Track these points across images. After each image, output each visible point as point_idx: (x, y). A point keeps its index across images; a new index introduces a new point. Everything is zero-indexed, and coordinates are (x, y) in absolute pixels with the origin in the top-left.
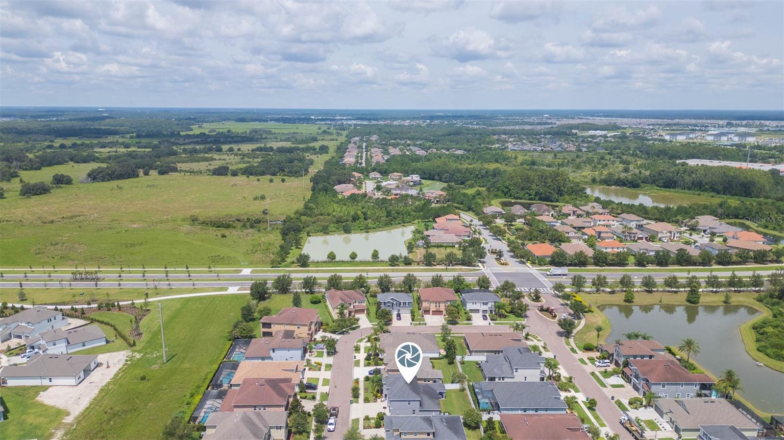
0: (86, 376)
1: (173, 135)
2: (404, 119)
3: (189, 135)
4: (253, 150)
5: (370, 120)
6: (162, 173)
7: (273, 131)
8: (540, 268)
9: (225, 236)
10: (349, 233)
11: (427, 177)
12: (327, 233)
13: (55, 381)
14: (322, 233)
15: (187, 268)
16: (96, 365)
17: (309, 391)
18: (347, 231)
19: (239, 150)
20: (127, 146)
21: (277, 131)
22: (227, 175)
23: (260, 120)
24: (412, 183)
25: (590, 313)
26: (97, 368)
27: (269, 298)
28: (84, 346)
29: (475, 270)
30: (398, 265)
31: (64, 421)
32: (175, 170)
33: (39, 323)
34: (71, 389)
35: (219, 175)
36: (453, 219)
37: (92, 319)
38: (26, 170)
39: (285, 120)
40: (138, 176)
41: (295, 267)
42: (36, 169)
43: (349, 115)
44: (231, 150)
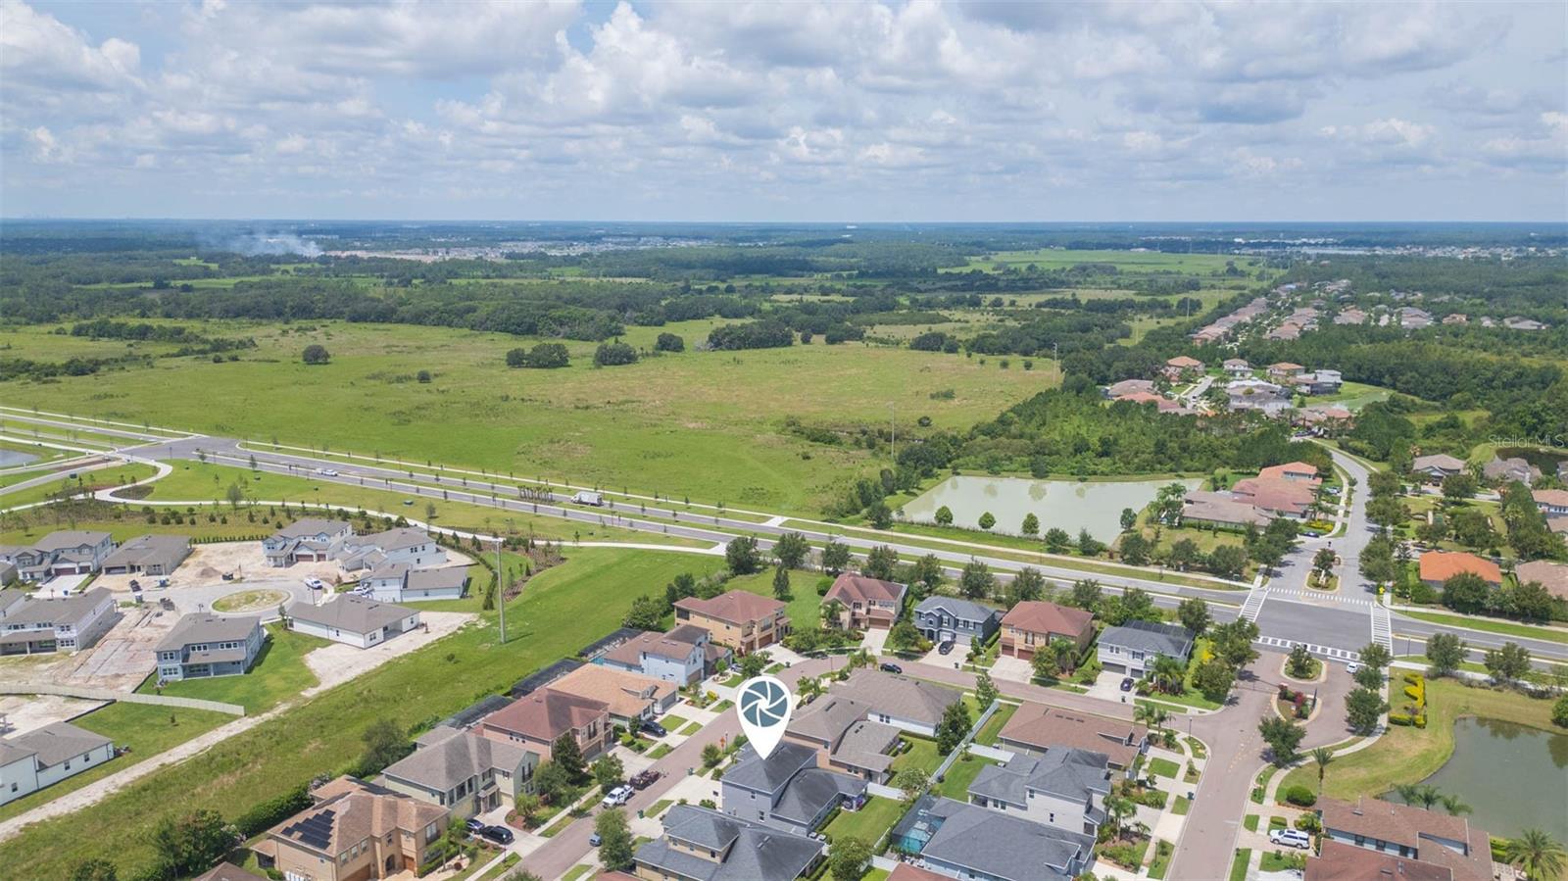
0: (386, 638)
1: (924, 273)
2: (1464, 245)
3: (951, 274)
4: (1039, 305)
5: (1371, 245)
6: (831, 341)
7: (1119, 267)
8: (1403, 608)
9: (808, 458)
10: (1042, 478)
11: (1364, 376)
12: (996, 473)
13: (344, 637)
14: (985, 472)
15: (687, 502)
16: (414, 625)
17: (646, 736)
18: (1040, 473)
19: (1013, 303)
20: (825, 291)
21: (1127, 268)
22: (938, 349)
23: (1116, 246)
24: (1308, 388)
25: (1413, 729)
26: (415, 631)
27: (759, 571)
28: (427, 595)
29: (1230, 587)
30: (1065, 552)
31: (303, 693)
32: (859, 336)
33: (396, 550)
34: (356, 652)
35: (923, 349)
36: (1297, 474)
37: (481, 560)
38: (642, 324)
39: (1173, 247)
40: (790, 344)
41: (865, 526)
42: (656, 325)
43: (1329, 236)
44: (998, 303)
